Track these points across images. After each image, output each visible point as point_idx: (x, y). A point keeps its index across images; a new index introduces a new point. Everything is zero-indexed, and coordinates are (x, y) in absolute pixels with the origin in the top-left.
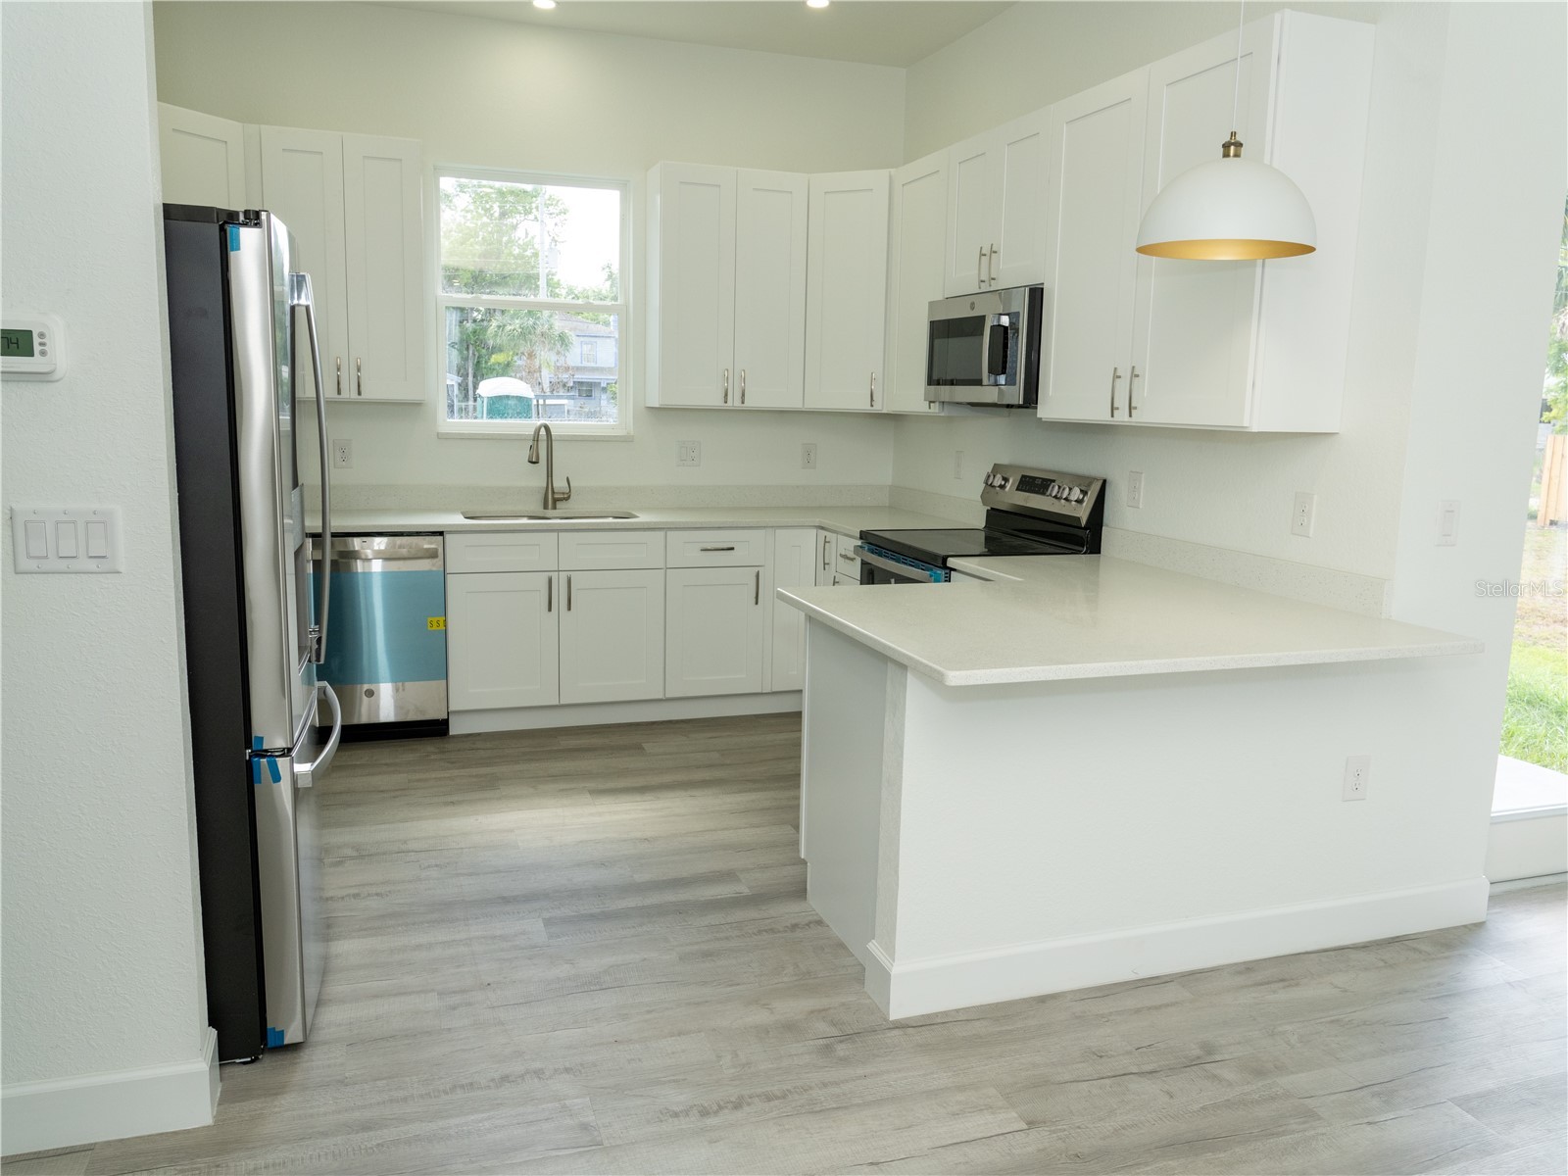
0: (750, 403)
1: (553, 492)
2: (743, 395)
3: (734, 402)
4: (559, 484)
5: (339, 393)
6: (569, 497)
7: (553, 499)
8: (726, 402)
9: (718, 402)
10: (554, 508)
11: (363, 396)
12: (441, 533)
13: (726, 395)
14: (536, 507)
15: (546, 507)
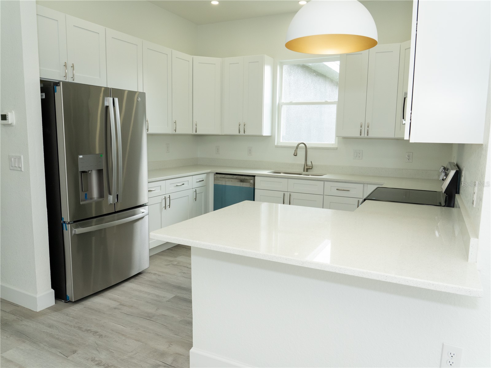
0: (370, 135)
1: (307, 166)
2: (368, 132)
3: (364, 135)
4: (309, 163)
5: (239, 133)
6: (312, 168)
7: (308, 169)
8: (361, 135)
9: (358, 135)
10: (307, 171)
11: (245, 134)
12: (254, 176)
13: (361, 132)
14: (301, 170)
15: (304, 171)
